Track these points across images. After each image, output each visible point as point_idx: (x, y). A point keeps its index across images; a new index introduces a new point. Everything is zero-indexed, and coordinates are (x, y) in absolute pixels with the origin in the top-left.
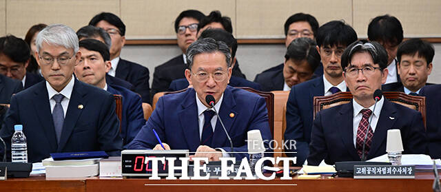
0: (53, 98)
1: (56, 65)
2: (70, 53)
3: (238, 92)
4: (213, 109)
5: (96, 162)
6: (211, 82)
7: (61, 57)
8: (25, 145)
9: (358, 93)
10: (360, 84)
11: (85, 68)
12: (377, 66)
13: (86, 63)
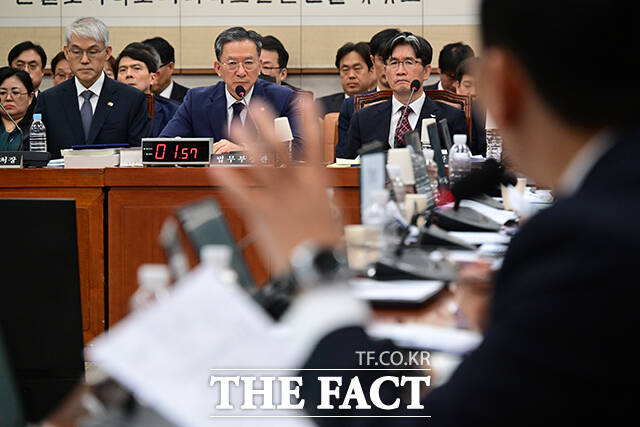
0: (81, 94)
1: (85, 59)
2: (100, 45)
3: (269, 86)
4: (242, 101)
5: (118, 152)
6: (241, 71)
7: (90, 50)
8: (44, 134)
9: (397, 87)
10: (400, 78)
11: (127, 77)
12: (419, 60)
13: (129, 72)
